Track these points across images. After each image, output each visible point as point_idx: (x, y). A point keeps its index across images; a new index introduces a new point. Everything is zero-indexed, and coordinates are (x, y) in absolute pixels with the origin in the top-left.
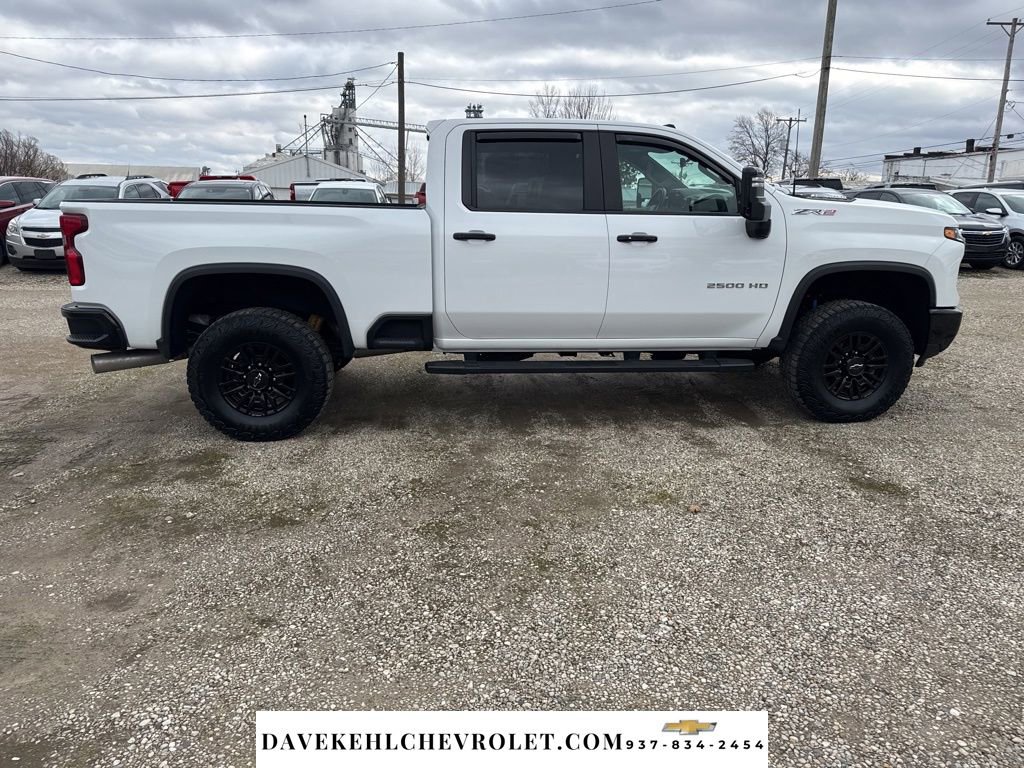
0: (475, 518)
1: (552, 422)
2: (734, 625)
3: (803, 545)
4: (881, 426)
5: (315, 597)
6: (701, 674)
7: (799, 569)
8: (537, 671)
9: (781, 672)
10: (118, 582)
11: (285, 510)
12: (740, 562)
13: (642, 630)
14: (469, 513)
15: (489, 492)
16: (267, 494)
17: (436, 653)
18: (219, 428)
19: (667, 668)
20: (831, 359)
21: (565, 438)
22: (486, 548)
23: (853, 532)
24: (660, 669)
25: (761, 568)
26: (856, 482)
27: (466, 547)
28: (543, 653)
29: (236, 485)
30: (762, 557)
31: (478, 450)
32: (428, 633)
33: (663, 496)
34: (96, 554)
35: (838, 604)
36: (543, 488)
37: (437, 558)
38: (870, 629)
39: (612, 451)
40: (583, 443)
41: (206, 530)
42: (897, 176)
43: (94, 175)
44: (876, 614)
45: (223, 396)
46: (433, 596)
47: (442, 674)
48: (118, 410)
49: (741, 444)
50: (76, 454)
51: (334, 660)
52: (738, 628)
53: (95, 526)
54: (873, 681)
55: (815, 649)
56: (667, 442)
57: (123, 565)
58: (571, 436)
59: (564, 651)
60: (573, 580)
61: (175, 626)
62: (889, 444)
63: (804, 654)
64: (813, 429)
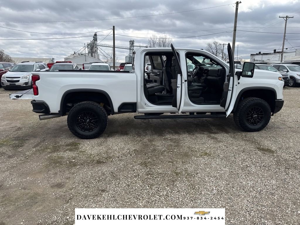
0: (154, 161)
1: (169, 133)
2: (234, 189)
3: (248, 167)
4: (263, 133)
5: (115, 183)
6: (228, 203)
7: (248, 173)
8: (183, 203)
9: (250, 202)
10: (58, 180)
11: (100, 159)
12: (232, 172)
13: (209, 191)
14: (152, 159)
15: (156, 153)
16: (94, 154)
17: (153, 199)
18: (76, 136)
19: (218, 202)
20: (248, 114)
21: (174, 137)
22: (160, 169)
23: (261, 163)
24: (216, 202)
25: (238, 173)
26: (259, 149)
27: (154, 169)
28: (183, 198)
29: (84, 152)
30: (238, 171)
31: (150, 141)
32: (150, 193)
33: (206, 154)
34: (50, 172)
35: (261, 183)
36: (171, 152)
37: (147, 172)
38: (271, 190)
39: (189, 141)
40: (180, 138)
41: (79, 165)
42: (254, 60)
43: (26, 62)
44: (273, 186)
45: (77, 126)
46: (148, 183)
47: (156, 204)
48: (44, 131)
49: (225, 138)
50: (36, 143)
51: (125, 201)
52: (235, 190)
53: (47, 164)
54: (275, 204)
55: (258, 196)
56: (204, 138)
57: (58, 175)
58: (176, 137)
59: (189, 198)
60: (186, 178)
61: (78, 192)
62: (266, 138)
63: (255, 197)
64: (244, 134)
